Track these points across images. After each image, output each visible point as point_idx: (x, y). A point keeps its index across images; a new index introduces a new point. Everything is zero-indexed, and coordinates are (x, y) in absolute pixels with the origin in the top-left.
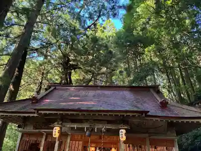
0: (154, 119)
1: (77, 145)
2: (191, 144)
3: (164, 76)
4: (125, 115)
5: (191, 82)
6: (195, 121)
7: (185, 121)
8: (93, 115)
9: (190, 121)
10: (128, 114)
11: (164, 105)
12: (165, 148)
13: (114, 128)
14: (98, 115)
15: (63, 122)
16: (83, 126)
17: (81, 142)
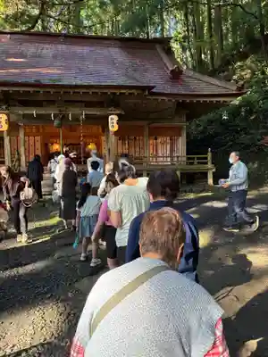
0: (160, 98)
1: (31, 143)
2: (202, 132)
3: (180, 15)
4: (118, 92)
5: (222, 30)
6: (215, 100)
7: (202, 100)
8: (65, 92)
9: (208, 100)
10: (122, 91)
11: (176, 75)
12: (168, 138)
13: (98, 113)
14: (74, 92)
15: (9, 106)
16: (48, 112)
17: (38, 138)
